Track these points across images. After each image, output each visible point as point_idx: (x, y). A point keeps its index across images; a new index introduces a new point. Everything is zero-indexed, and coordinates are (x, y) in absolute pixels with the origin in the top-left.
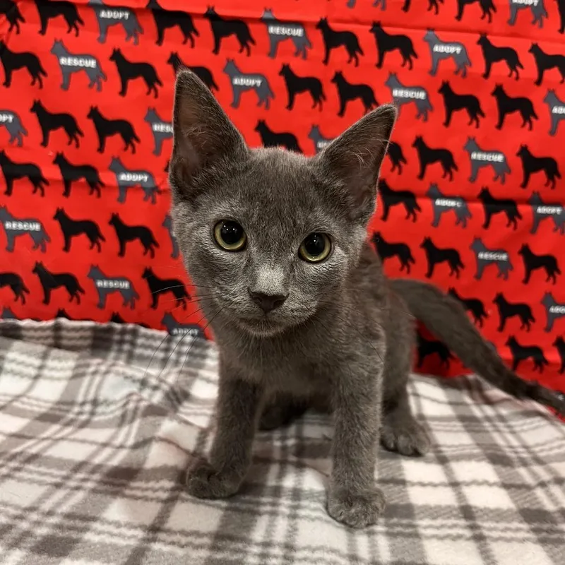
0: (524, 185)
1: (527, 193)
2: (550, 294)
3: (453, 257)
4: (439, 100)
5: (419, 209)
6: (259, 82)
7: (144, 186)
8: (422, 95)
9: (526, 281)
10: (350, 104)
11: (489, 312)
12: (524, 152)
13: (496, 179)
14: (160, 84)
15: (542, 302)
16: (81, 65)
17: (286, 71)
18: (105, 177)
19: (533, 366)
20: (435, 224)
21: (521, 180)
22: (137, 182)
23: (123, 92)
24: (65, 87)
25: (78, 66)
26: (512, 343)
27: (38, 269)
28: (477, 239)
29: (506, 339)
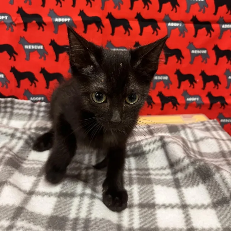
0: (215, 14)
1: (217, 17)
2: (229, 69)
3: (178, 53)
5: (159, 29)
7: (5, 22)
9: (216, 64)
11: (198, 81)
13: (200, 11)
15: (225, 74)
19: (220, 106)
21: (214, 11)
26: (209, 95)
28: (191, 43)
29: (206, 93)
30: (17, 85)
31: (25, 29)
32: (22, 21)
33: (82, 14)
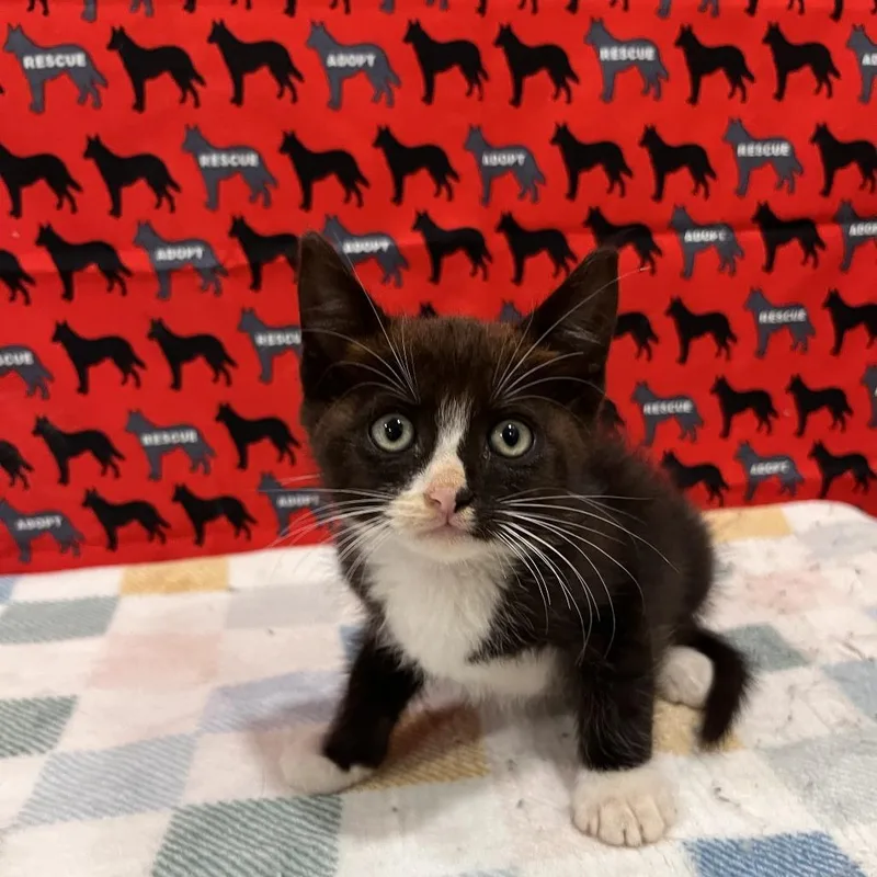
0: (826, 192)
1: (831, 204)
2: (875, 367)
3: (718, 327)
4: (677, 59)
5: (659, 252)
6: (371, 59)
7: (197, 265)
8: (648, 54)
9: (837, 350)
10: (529, 82)
12: (822, 135)
13: (780, 185)
14: (202, 82)
15: (863, 382)
16: (61, 65)
17: (415, 34)
18: (130, 259)
19: (854, 484)
20: (687, 275)
21: (821, 183)
22: (185, 260)
23: (139, 105)
24: (38, 109)
25: (56, 67)
26: (819, 452)
27: (42, 428)
28: (756, 292)
29: (808, 448)
30: (238, 461)
31: (256, 285)
32: (243, 260)
33: (423, 222)
